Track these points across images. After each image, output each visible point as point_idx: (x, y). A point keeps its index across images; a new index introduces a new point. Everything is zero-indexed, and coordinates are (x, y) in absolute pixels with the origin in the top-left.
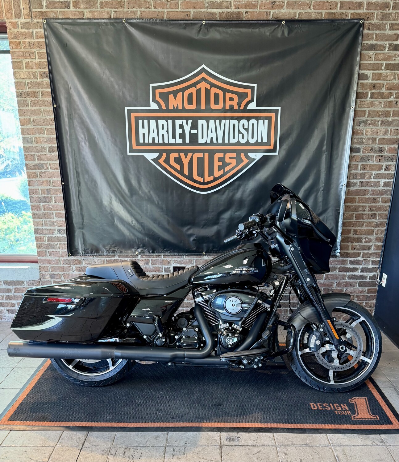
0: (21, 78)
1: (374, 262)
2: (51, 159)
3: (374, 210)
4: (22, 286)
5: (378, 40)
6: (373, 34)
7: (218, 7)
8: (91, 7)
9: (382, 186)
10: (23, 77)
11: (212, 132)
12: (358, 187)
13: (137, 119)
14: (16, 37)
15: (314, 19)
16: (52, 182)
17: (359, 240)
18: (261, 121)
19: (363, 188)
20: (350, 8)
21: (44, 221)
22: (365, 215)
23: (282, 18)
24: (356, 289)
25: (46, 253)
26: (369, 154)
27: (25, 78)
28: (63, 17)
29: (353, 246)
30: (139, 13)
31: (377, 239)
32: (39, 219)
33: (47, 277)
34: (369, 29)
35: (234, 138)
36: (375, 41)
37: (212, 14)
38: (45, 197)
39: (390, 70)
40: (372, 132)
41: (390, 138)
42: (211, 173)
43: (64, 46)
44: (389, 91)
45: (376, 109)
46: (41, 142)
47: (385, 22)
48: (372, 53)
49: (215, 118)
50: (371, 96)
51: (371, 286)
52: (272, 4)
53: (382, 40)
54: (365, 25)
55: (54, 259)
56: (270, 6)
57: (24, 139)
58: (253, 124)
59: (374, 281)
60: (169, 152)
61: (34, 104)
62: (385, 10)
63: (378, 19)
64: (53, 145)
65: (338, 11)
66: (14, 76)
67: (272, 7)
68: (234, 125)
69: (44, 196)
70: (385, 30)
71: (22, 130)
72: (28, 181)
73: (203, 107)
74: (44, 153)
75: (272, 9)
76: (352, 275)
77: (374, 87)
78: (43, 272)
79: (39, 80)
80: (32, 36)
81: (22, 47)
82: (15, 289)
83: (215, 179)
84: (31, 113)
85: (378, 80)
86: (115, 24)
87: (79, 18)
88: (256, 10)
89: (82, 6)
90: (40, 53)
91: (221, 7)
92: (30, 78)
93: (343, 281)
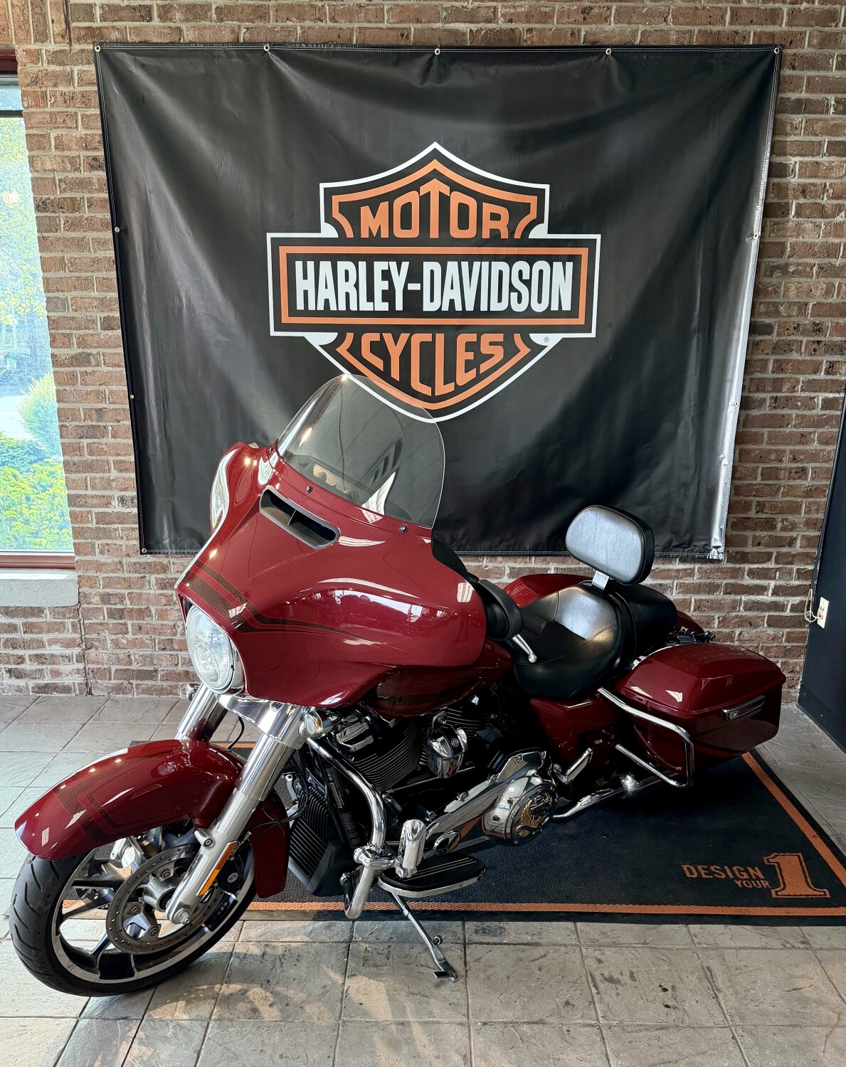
0: (45, 171)
1: (801, 575)
2: (106, 344)
3: (803, 460)
4: (40, 620)
5: (813, 91)
6: (801, 78)
7: (468, 20)
8: (197, 18)
9: (820, 406)
10: (50, 168)
11: (452, 288)
12: (767, 409)
13: (292, 259)
14: (35, 81)
15: (673, 44)
16: (107, 395)
17: (769, 524)
18: (558, 265)
19: (779, 412)
20: (752, 21)
21: (89, 479)
22: (781, 469)
23: (607, 43)
24: (762, 632)
25: (94, 548)
26: (793, 337)
27: (54, 170)
28: (137, 39)
29: (755, 537)
30: (299, 31)
31: (810, 524)
32: (78, 475)
33: (94, 601)
34: (794, 68)
35: (500, 300)
36: (807, 92)
37: (455, 33)
38: (92, 426)
39: (838, 155)
40: (797, 289)
41: (839, 304)
42: (450, 376)
43: (139, 103)
44: (835, 202)
45: (808, 239)
46: (86, 309)
47: (826, 51)
48: (798, 119)
49: (459, 258)
50: (796, 211)
51: (794, 626)
52: (583, 12)
53: (821, 92)
54: (783, 58)
55: (110, 561)
56: (580, 17)
57: (49, 300)
58: (541, 272)
59: (802, 614)
60: (359, 331)
61: (72, 225)
62: (828, 26)
63: (813, 46)
64: (111, 314)
65: (728, 27)
66: (30, 166)
67: (585, 19)
68: (501, 273)
69: (89, 423)
70: (828, 68)
71: (46, 281)
72: (58, 391)
73: (434, 233)
74: (91, 332)
75: (583, 24)
76: (754, 602)
77: (804, 192)
78: (85, 590)
79: (85, 174)
80: (70, 80)
81: (49, 103)
82: (24, 624)
83: (459, 390)
84: (66, 246)
85: (812, 177)
86: (247, 55)
87: (172, 43)
88: (551, 26)
89: (178, 16)
90: (88, 116)
91: (475, 20)
92: (64, 170)
93: (734, 614)
